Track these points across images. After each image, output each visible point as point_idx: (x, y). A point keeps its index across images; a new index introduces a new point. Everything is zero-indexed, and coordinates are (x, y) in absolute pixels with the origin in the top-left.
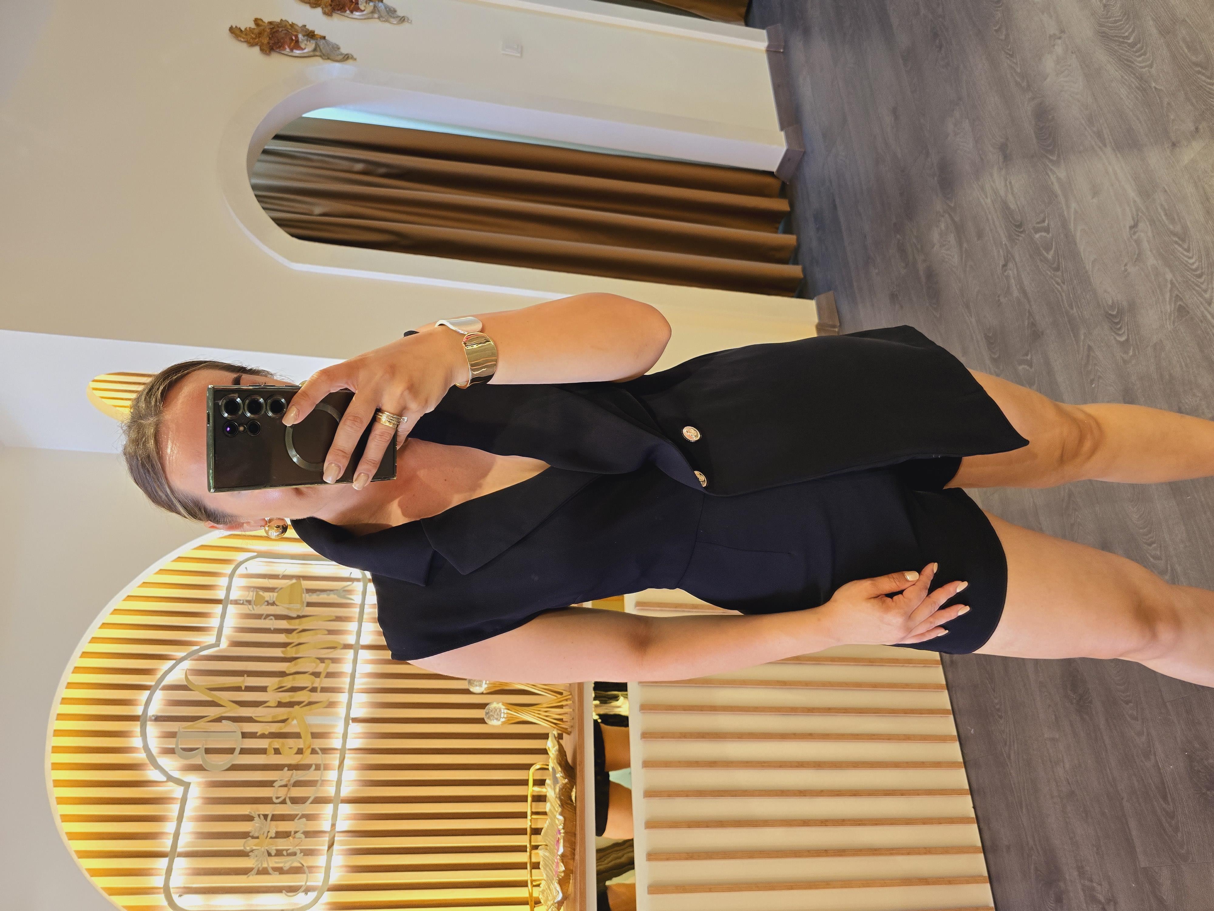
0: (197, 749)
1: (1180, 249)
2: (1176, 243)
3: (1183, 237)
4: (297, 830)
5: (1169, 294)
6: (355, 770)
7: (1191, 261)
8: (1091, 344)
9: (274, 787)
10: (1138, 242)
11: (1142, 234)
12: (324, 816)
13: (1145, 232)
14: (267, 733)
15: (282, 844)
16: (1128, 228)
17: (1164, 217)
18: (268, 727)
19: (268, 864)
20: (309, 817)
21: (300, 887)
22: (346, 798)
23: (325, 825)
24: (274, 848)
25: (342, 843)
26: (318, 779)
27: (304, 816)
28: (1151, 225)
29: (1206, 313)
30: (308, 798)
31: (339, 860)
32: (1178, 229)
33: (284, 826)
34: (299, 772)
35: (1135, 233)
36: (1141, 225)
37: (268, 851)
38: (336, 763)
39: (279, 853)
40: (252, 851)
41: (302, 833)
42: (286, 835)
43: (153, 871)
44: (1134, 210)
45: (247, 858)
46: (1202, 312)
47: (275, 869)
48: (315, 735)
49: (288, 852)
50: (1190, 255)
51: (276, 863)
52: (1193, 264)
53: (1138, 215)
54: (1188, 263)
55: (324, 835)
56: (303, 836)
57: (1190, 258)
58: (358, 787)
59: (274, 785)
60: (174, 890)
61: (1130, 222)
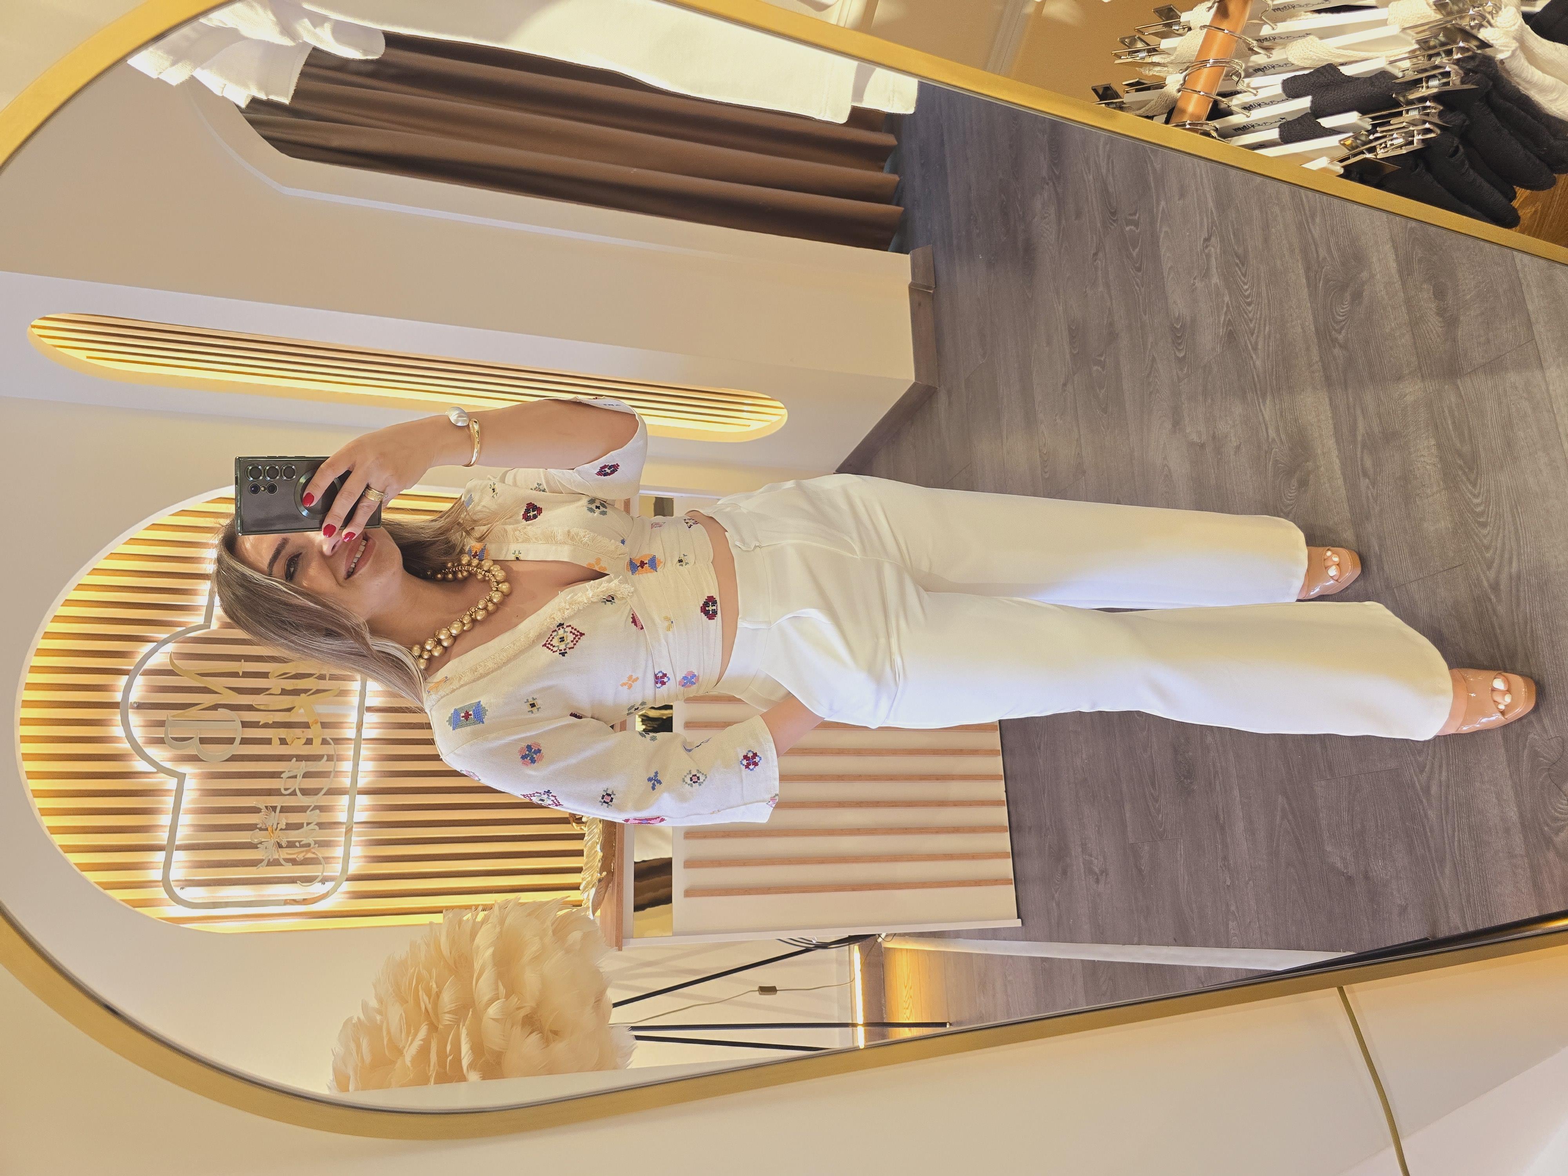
0: (191, 738)
1: (1239, 272)
2: (1237, 265)
3: (1243, 260)
4: (310, 821)
5: (1223, 317)
6: (372, 761)
7: (1246, 287)
8: (1156, 356)
9: (282, 778)
10: (1208, 256)
11: (1213, 249)
12: (337, 807)
13: (1215, 248)
14: (271, 722)
15: (293, 835)
16: (1202, 239)
17: (1232, 236)
18: (272, 716)
19: (279, 856)
20: (322, 809)
21: (316, 877)
22: (365, 790)
23: (342, 817)
24: (286, 840)
25: (359, 834)
26: (332, 770)
27: (316, 808)
28: (1220, 241)
29: (1248, 342)
30: (322, 789)
31: (357, 851)
32: (1240, 251)
33: (295, 818)
34: (309, 763)
35: (1207, 247)
36: (1213, 239)
37: (278, 843)
38: (351, 753)
39: (291, 845)
40: (261, 843)
41: (316, 825)
42: (299, 826)
43: (148, 865)
44: (1210, 221)
45: (256, 850)
46: (1246, 342)
47: (287, 860)
48: (324, 725)
49: (301, 843)
50: (1246, 281)
51: (287, 854)
52: (1247, 290)
53: (1212, 228)
54: (1242, 287)
55: (340, 826)
56: (317, 827)
57: (1245, 284)
58: (374, 778)
59: (282, 776)
60: (176, 883)
61: (1205, 235)
